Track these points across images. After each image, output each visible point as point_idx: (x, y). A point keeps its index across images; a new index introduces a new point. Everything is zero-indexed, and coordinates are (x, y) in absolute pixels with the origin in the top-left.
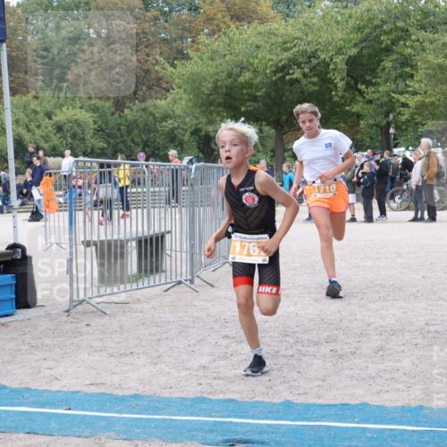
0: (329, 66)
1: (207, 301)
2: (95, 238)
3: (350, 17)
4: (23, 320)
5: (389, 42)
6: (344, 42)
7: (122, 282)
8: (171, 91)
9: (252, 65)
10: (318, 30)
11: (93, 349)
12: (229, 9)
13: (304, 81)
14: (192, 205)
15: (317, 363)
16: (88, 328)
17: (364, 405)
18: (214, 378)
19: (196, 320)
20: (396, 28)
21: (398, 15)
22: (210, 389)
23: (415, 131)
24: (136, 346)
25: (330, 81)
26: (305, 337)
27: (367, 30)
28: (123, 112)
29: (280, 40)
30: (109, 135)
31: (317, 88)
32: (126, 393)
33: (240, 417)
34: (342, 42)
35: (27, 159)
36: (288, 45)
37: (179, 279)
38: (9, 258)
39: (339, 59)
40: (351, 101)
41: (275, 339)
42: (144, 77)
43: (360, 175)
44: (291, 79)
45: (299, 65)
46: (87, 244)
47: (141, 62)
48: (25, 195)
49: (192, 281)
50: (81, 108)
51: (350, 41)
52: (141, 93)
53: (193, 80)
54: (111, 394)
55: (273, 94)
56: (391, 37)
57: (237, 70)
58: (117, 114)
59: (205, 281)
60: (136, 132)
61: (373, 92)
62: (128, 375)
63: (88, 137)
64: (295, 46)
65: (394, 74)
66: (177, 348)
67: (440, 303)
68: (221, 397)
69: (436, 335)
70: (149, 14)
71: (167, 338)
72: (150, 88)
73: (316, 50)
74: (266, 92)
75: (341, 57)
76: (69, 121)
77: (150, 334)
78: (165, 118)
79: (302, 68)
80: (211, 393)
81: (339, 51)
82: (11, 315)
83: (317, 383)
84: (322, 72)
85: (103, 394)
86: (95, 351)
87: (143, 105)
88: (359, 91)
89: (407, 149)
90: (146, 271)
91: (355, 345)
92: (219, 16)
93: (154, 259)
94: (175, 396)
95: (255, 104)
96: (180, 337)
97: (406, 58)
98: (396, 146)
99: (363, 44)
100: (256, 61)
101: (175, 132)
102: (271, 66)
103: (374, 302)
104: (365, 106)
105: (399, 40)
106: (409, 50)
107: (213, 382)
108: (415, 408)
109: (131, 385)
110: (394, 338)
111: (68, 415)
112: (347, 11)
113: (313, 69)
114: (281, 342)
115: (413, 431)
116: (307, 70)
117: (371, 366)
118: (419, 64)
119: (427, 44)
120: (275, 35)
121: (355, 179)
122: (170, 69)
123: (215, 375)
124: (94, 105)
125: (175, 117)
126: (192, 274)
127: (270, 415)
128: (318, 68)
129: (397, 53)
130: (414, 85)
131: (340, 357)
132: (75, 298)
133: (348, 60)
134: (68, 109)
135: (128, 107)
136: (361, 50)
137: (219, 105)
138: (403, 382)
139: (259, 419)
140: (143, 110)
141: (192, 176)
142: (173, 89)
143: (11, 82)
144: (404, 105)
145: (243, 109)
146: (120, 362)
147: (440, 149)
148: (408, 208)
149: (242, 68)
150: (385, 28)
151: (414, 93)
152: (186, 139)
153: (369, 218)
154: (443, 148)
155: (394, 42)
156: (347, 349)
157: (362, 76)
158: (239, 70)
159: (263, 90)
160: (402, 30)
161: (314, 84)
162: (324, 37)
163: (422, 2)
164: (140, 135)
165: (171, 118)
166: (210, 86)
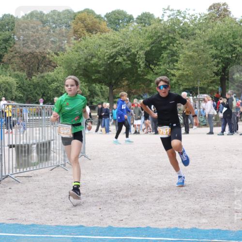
0: (136, 56)
2: (14, 143)
3: (146, 31)
5: (166, 44)
6: (143, 44)
7: (28, 166)
8: (56, 68)
9: (97, 55)
10: (130, 37)
11: (12, 201)
12: (86, 27)
13: (124, 63)
15: (126, 206)
16: (10, 190)
17: (148, 228)
18: (74, 215)
19: (66, 185)
20: (169, 38)
21: (170, 31)
22: (70, 221)
23: (179, 88)
24: (34, 199)
25: (136, 63)
26: (121, 193)
27: (155, 38)
28: (31, 78)
29: (111, 42)
30: (24, 90)
31: (130, 66)
32: (29, 223)
33: (86, 235)
36: (116, 45)
37: (58, 164)
39: (141, 53)
40: (147, 74)
41: (106, 195)
42: (43, 60)
44: (117, 62)
45: (121, 56)
46: (10, 146)
47: (41, 53)
49: (64, 165)
50: (10, 76)
51: (146, 43)
53: (67, 62)
54: (20, 224)
55: (108, 69)
56: (167, 41)
57: (89, 57)
58: (28, 79)
60: (38, 88)
61: (158, 69)
62: (29, 214)
63: (13, 91)
64: (119, 45)
65: (168, 60)
66: (56, 200)
67: (188, 175)
68: (77, 224)
69: (186, 192)
71: (51, 195)
72: (45, 66)
73: (130, 48)
74: (104, 69)
75: (142, 51)
76: (4, 82)
77: (42, 193)
80: (72, 223)
81: (141, 48)
83: (125, 217)
84: (133, 58)
85: (17, 224)
86: (13, 202)
87: (42, 75)
88: (151, 68)
90: (41, 160)
91: (146, 197)
92: (81, 30)
93: (45, 154)
94: (53, 224)
95: (99, 75)
96: (57, 194)
97: (174, 52)
99: (153, 45)
100: (99, 53)
101: (58, 88)
102: (107, 55)
103: (156, 175)
104: (154, 76)
105: (171, 43)
106: (176, 48)
107: (73, 217)
108: (173, 229)
109: (31, 219)
110: (164, 193)
112: (145, 28)
113: (128, 57)
115: (172, 240)
116: (125, 58)
117: (153, 208)
118: (181, 55)
119: (184, 46)
120: (109, 39)
122: (55, 56)
123: (74, 213)
124: (17, 74)
125: (57, 81)
126: (65, 161)
127: (101, 234)
128: (131, 57)
129: (170, 50)
130: (178, 65)
131: (138, 203)
132: (4, 174)
133: (145, 53)
134: (3, 76)
135: (34, 76)
136: (152, 47)
137: (81, 75)
138: (168, 216)
139: (95, 236)
140: (42, 77)
142: (57, 66)
144: (174, 75)
145: (93, 78)
146: (26, 208)
147: (191, 97)
149: (92, 56)
150: (163, 37)
151: (178, 69)
154: (193, 97)
155: (168, 44)
156: (141, 199)
157: (153, 61)
158: (91, 57)
159: (103, 68)
160: (172, 38)
161: (129, 64)
162: (134, 41)
163: (182, 24)
164: (40, 90)
165: (56, 82)
166: (76, 65)
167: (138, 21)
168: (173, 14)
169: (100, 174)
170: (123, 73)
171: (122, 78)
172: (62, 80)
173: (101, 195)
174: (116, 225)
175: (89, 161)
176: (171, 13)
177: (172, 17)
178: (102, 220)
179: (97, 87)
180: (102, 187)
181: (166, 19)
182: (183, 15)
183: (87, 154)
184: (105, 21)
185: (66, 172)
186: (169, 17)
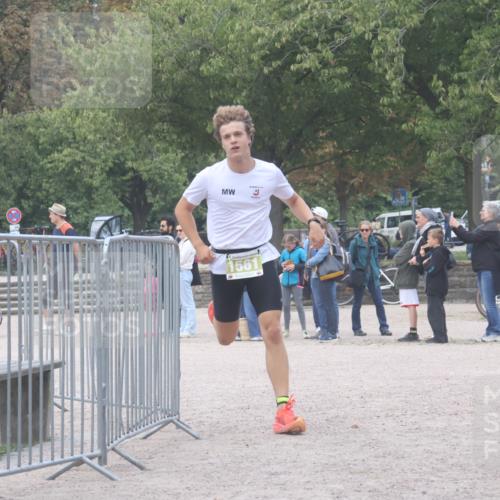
9: (225, 43)
25: (368, 76)
36: (293, 7)
37: (77, 455)
39: (391, 37)
40: (409, 114)
42: (18, 65)
43: (422, 252)
44: (298, 72)
45: (313, 45)
47: (11, 37)
49: (102, 459)
52: (12, 95)
57: (194, 54)
59: (127, 458)
64: (304, 8)
73: (344, 18)
75: (393, 32)
78: (58, 143)
79: (318, 52)
81: (390, 19)
84: (358, 57)
87: (18, 118)
90: (14, 439)
93: (30, 416)
100: (232, 37)
101: (76, 170)
102: (262, 47)
104: (438, 124)
113: (338, 51)
116: (328, 54)
121: (413, 260)
125: (74, 141)
126: (103, 445)
128: (349, 52)
133: (404, 37)
136: (428, 16)
137: (163, 119)
140: (20, 128)
141: (104, 260)
149: (205, 50)
152: (96, 183)
158: (199, 52)
161: (343, 78)
164: (10, 176)
165: (69, 145)
170: (320, 115)
171: (317, 131)
172: (90, 137)
175: (195, 445)
185: (109, 483)
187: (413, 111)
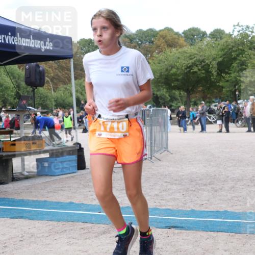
0: (209, 65)
1: (157, 167)
3: (219, 44)
4: (80, 175)
5: (235, 55)
6: (216, 55)
9: (176, 65)
10: (205, 50)
12: (166, 42)
13: (199, 72)
14: (151, 126)
15: (206, 193)
17: (226, 211)
18: (161, 200)
19: (153, 175)
20: (239, 49)
21: (239, 44)
22: (159, 204)
25: (211, 72)
27: (226, 50)
29: (188, 55)
31: (204, 75)
32: (124, 206)
33: (172, 216)
34: (215, 56)
35: (81, 106)
36: (192, 57)
38: (74, 149)
39: (214, 63)
40: (219, 81)
41: (187, 183)
43: (223, 112)
44: (193, 72)
45: (197, 66)
48: (80, 122)
49: (151, 158)
51: (219, 55)
55: (186, 78)
56: (237, 53)
57: (170, 68)
59: (157, 158)
61: (229, 77)
64: (195, 57)
65: (238, 69)
68: (164, 208)
70: (132, 45)
73: (204, 59)
75: (215, 62)
80: (160, 206)
81: (214, 59)
82: (75, 172)
83: (207, 202)
84: (206, 68)
88: (223, 76)
89: (244, 101)
91: (222, 185)
92: (162, 45)
95: (178, 83)
97: (243, 62)
98: (239, 100)
99: (224, 56)
102: (184, 66)
103: (230, 167)
104: (225, 83)
105: (240, 54)
106: (244, 58)
107: (160, 201)
110: (239, 183)
111: (100, 215)
112: (217, 42)
113: (203, 67)
114: (190, 184)
115: (247, 222)
116: (200, 68)
117: (228, 195)
118: (249, 64)
119: (252, 56)
120: (186, 53)
121: (221, 114)
123: (161, 198)
126: (151, 155)
127: (185, 216)
128: (205, 67)
129: (239, 60)
131: (216, 191)
133: (218, 63)
136: (224, 58)
137: (162, 83)
138: (243, 202)
141: (151, 114)
143: (75, 74)
145: (173, 85)
148: (244, 126)
149: (172, 67)
150: (234, 49)
153: (228, 131)
155: (238, 55)
156: (218, 187)
157: (224, 70)
159: (181, 76)
160: (241, 50)
161: (203, 73)
162: (207, 53)
163: (250, 38)
166: (158, 74)
167: (211, 36)
168: (243, 29)
169: (182, 166)
170: (199, 81)
171: (198, 85)
173: (184, 183)
174: (197, 208)
175: (171, 155)
176: (240, 28)
177: (241, 32)
178: (186, 204)
179: (177, 93)
180: (184, 177)
181: (236, 34)
182: (251, 30)
183: (169, 149)
184: (182, 37)
185: (153, 164)
186: (239, 32)
187: (220, 80)
